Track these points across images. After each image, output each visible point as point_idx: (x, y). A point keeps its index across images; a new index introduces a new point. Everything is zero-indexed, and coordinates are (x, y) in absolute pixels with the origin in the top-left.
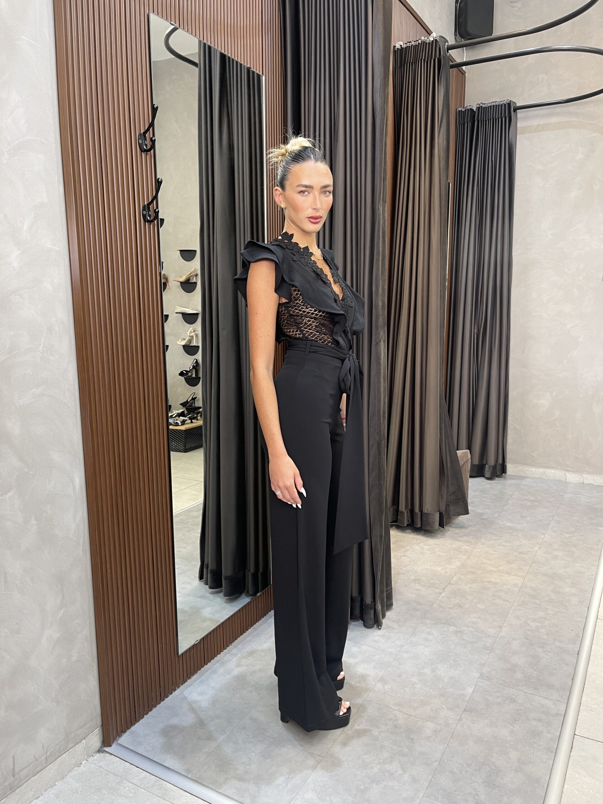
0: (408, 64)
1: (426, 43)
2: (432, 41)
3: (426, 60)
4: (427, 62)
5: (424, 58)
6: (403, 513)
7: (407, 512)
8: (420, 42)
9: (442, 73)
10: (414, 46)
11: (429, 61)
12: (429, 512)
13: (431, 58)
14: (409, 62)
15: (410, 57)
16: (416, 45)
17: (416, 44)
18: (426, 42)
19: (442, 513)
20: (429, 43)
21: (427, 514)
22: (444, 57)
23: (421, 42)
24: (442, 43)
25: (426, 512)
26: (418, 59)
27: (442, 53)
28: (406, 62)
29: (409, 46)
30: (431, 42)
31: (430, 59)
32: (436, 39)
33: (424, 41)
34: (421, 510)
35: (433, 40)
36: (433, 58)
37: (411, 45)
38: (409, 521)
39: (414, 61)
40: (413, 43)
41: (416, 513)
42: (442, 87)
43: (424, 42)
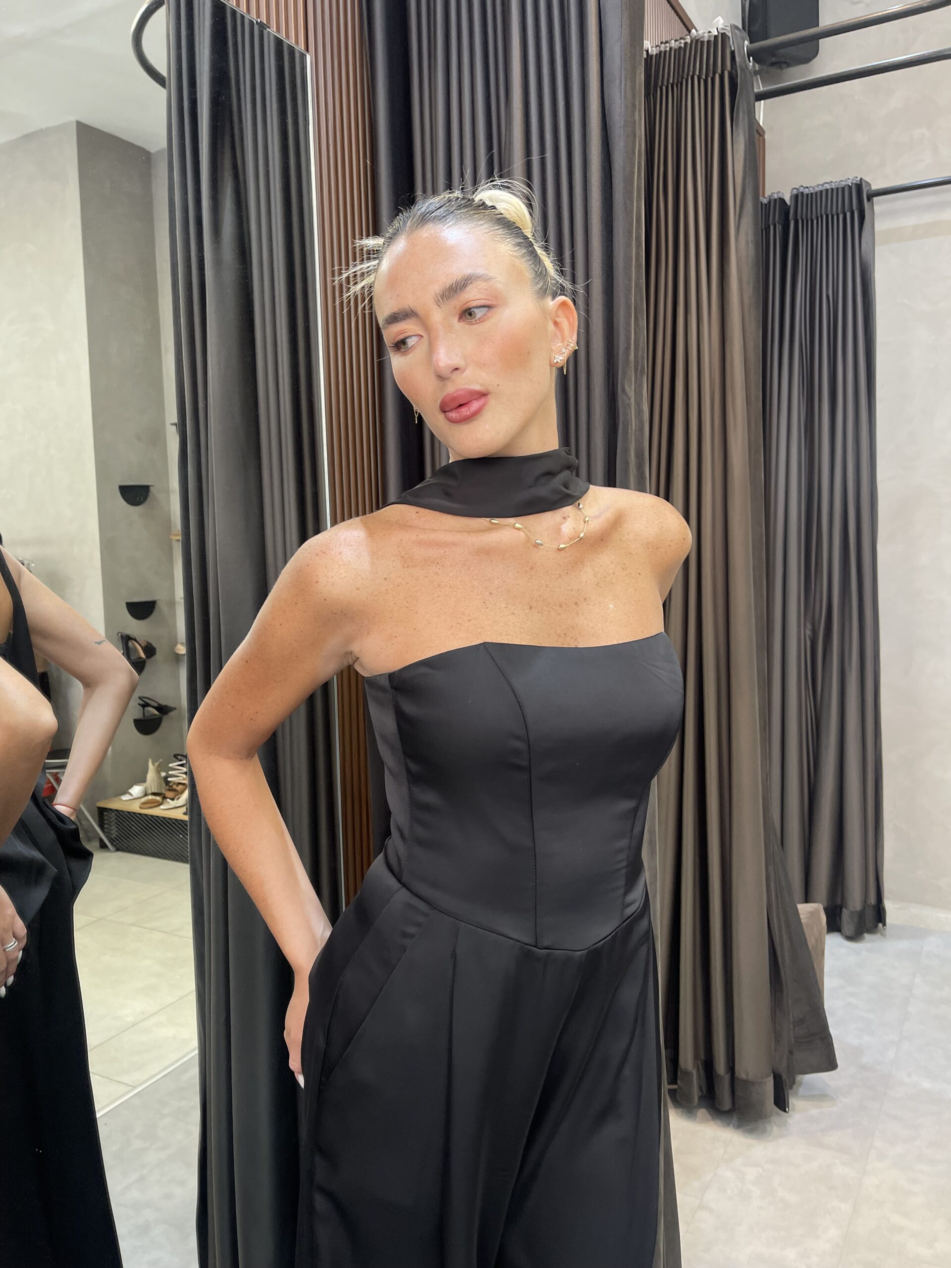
0: (664, 88)
1: (702, 42)
2: (716, 37)
3: (704, 77)
4: (706, 82)
5: (697, 73)
6: (687, 1074)
7: (698, 1070)
8: (689, 41)
9: (738, 102)
10: (675, 50)
11: (709, 80)
12: (750, 1077)
13: (714, 74)
14: (665, 83)
15: (669, 74)
16: (680, 47)
17: (679, 45)
18: (702, 40)
19: (781, 1077)
20: (709, 42)
21: (746, 1082)
22: (742, 70)
23: (692, 42)
24: (736, 39)
25: (743, 1076)
26: (685, 76)
27: (737, 59)
28: (660, 84)
29: (665, 52)
30: (712, 39)
31: (711, 75)
32: (723, 31)
33: (697, 38)
34: (731, 1069)
35: (716, 33)
36: (719, 71)
37: (668, 49)
38: (701, 1091)
39: (676, 81)
40: (673, 44)
41: (719, 1076)
42: (741, 131)
43: (697, 41)
